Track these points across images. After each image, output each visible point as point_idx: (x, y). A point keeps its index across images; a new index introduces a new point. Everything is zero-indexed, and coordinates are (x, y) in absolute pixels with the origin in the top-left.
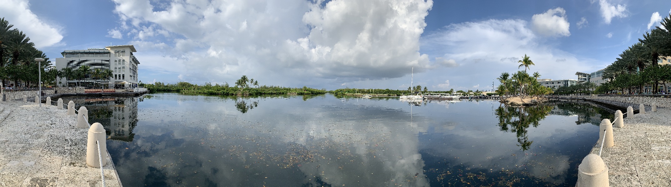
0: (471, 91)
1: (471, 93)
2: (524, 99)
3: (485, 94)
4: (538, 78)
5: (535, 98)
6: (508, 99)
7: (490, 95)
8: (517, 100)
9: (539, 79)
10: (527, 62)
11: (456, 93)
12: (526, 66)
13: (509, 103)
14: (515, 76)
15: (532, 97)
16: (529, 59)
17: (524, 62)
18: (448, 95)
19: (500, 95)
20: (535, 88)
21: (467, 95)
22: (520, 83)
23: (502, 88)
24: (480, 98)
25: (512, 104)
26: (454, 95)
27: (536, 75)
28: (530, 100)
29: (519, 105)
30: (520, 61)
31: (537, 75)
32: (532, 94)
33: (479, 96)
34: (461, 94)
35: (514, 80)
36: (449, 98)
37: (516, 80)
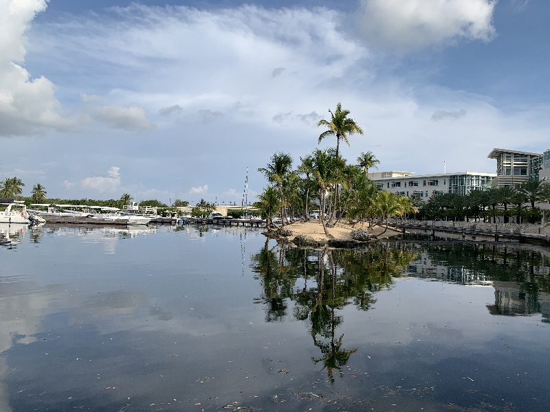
0: (185, 204)
1: (183, 209)
2: (331, 227)
3: (223, 211)
4: (371, 170)
5: (363, 226)
6: (287, 228)
7: (235, 215)
8: (311, 230)
9: (373, 172)
10: (342, 124)
11: (136, 208)
12: (338, 136)
13: (290, 238)
14: (308, 163)
15: (354, 223)
16: (348, 117)
17: (334, 126)
18: (114, 212)
19: (264, 216)
20: (363, 197)
21: (173, 215)
22: (322, 182)
23: (270, 197)
24: (210, 222)
25: (298, 240)
26: (132, 212)
27: (367, 161)
28: (350, 231)
29: (319, 245)
30: (323, 122)
31: (369, 160)
32: (354, 214)
33: (205, 219)
34: (155, 210)
35: (304, 176)
36: (118, 220)
37: (311, 175)
